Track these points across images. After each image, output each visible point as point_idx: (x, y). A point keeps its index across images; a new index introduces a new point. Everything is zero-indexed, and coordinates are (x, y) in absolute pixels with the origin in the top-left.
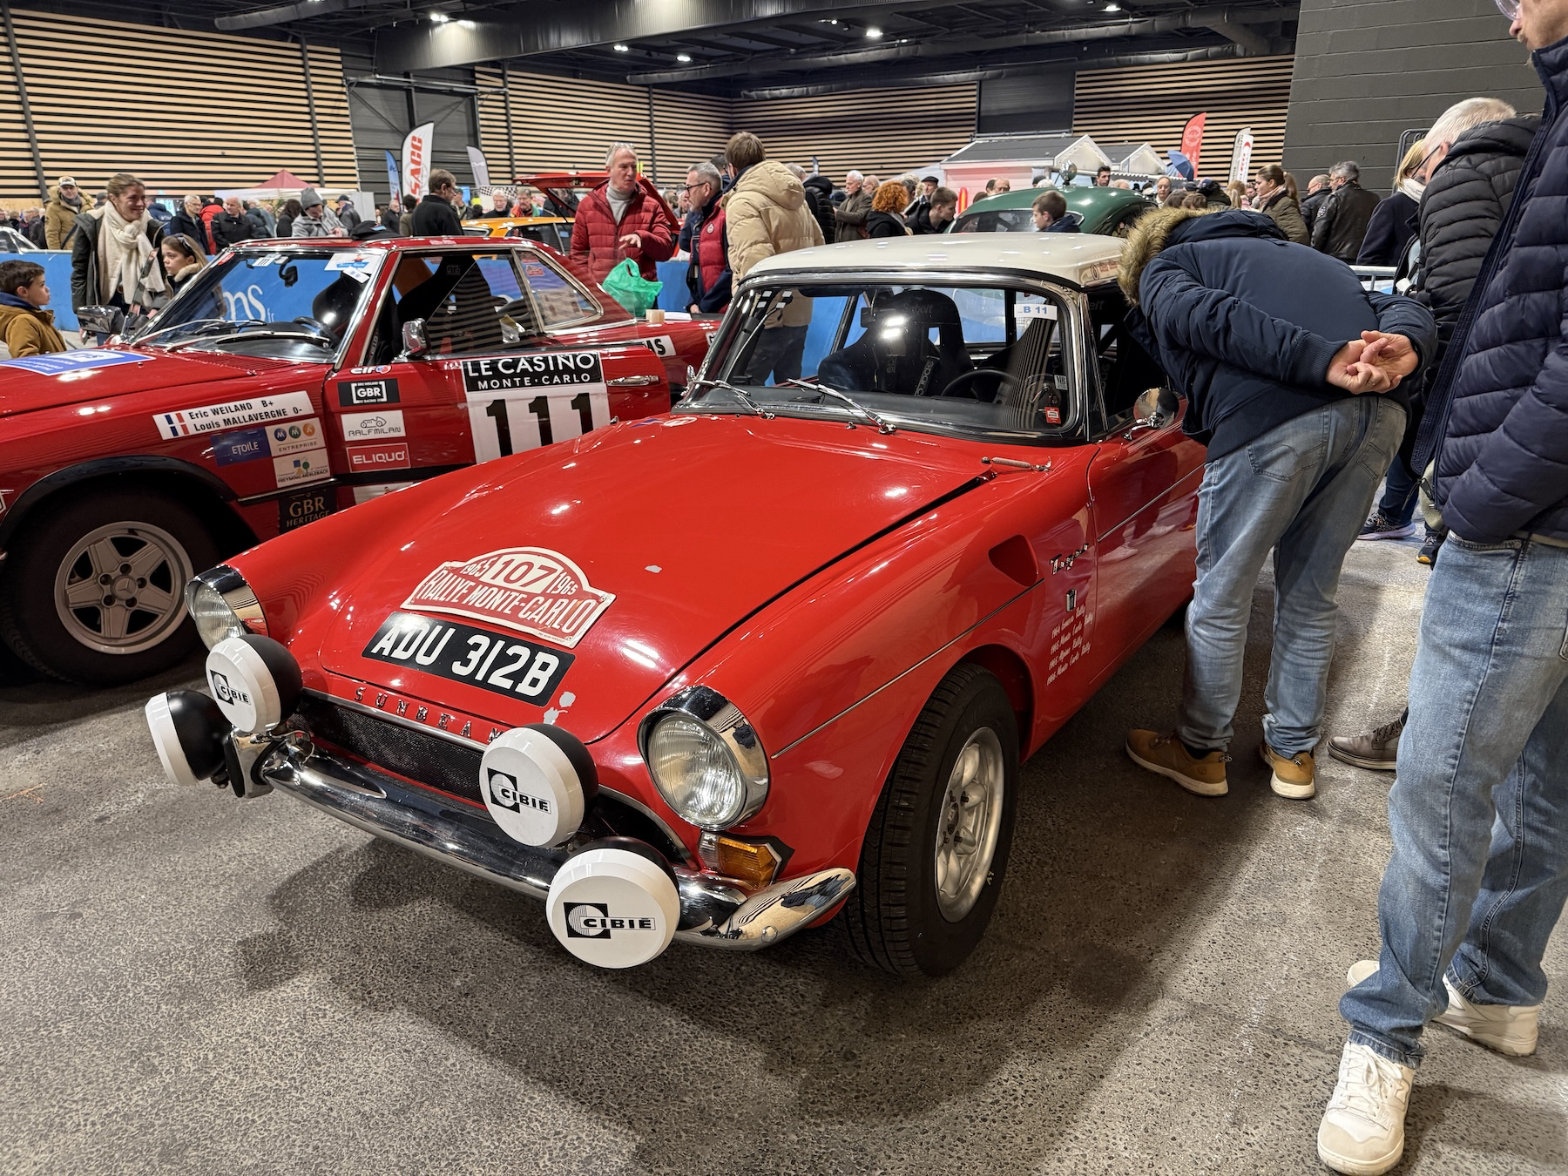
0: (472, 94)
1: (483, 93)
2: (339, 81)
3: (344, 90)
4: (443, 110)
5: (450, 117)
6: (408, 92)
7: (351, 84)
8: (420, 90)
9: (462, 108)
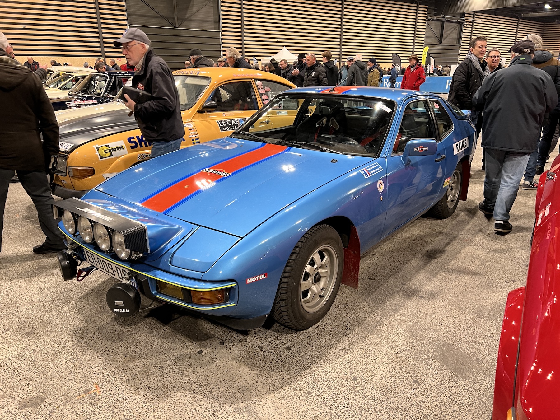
0: (462, 22)
1: (466, 22)
2: (425, 18)
3: (426, 22)
4: (451, 29)
5: (453, 32)
6: (443, 22)
7: (429, 20)
8: (447, 21)
9: (457, 28)
